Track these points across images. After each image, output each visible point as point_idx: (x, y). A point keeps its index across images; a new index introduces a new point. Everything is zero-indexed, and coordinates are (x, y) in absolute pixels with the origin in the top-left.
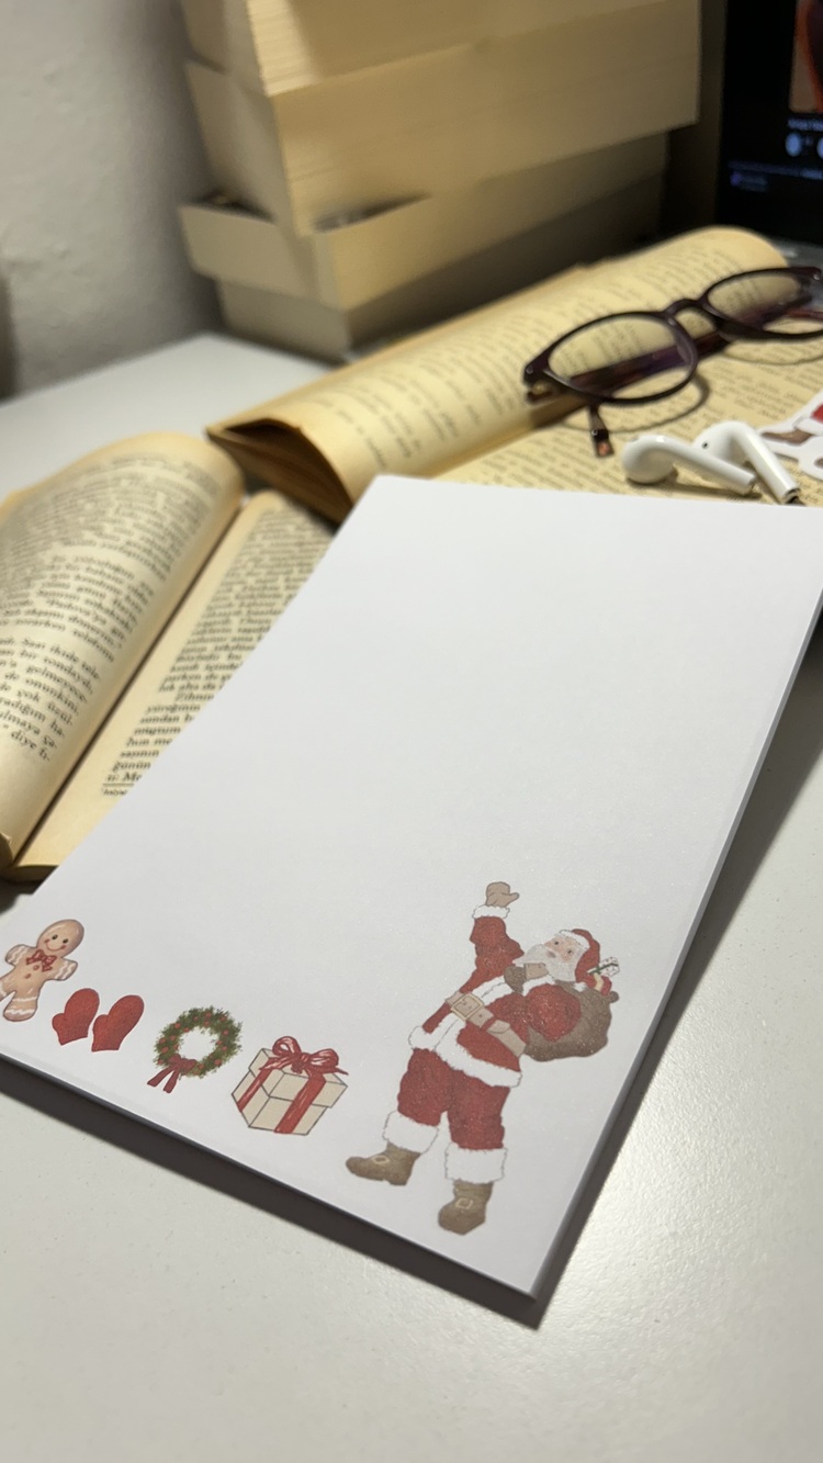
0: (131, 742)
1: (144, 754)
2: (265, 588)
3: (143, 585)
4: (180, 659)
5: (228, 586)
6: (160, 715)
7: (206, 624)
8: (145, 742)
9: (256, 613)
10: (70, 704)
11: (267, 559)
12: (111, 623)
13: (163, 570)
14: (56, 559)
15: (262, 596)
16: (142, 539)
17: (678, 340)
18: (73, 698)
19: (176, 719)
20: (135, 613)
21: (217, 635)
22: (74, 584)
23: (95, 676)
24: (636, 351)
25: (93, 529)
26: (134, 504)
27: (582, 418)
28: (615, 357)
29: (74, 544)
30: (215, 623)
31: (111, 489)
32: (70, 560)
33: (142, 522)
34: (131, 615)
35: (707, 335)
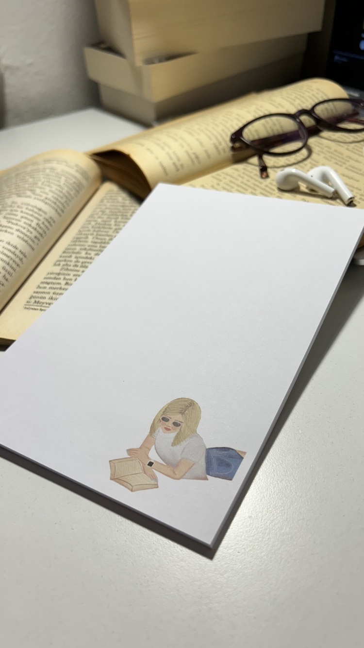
0: (39, 287)
1: (44, 293)
2: (105, 224)
3: (51, 218)
4: (64, 252)
5: (89, 222)
6: (52, 276)
7: (77, 238)
8: (45, 288)
9: (100, 235)
10: (12, 268)
11: (108, 211)
12: (35, 233)
13: (60, 212)
14: (13, 202)
15: (104, 228)
16: (53, 197)
17: (300, 128)
18: (14, 266)
19: (60, 279)
20: (46, 230)
21: (82, 243)
22: (20, 214)
23: (25, 256)
24: (281, 132)
25: (31, 190)
26: (51, 181)
27: (255, 160)
28: (271, 134)
29: (22, 197)
30: (82, 238)
31: (41, 173)
32: (19, 204)
33: (53, 189)
34: (44, 231)
35: (312, 127)
